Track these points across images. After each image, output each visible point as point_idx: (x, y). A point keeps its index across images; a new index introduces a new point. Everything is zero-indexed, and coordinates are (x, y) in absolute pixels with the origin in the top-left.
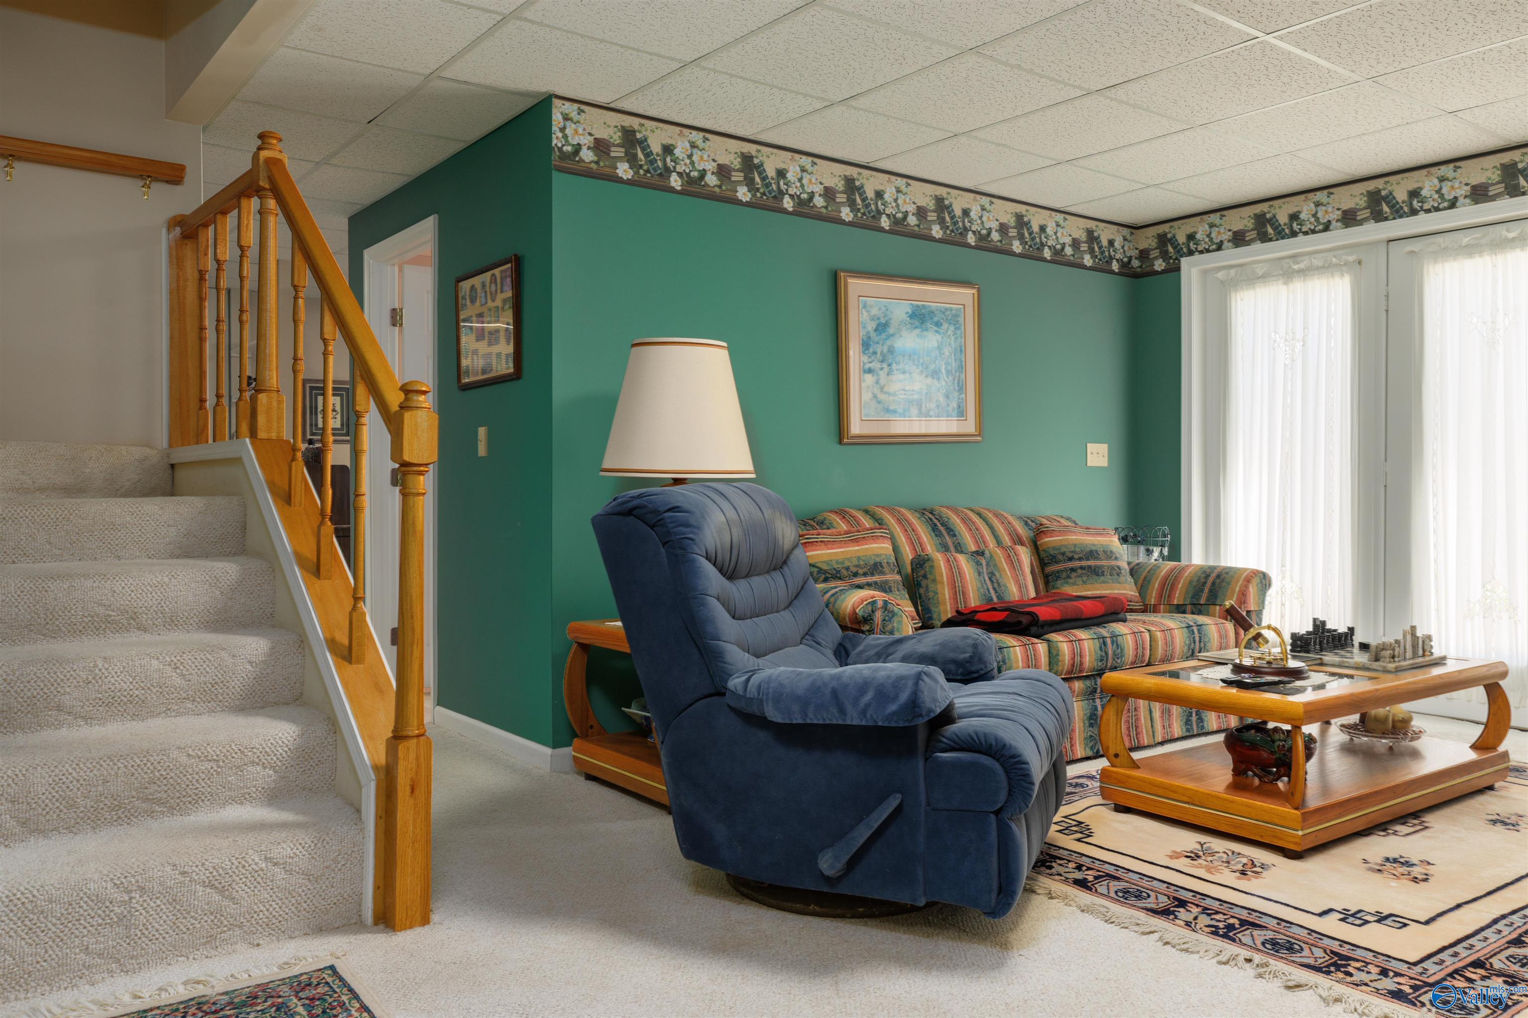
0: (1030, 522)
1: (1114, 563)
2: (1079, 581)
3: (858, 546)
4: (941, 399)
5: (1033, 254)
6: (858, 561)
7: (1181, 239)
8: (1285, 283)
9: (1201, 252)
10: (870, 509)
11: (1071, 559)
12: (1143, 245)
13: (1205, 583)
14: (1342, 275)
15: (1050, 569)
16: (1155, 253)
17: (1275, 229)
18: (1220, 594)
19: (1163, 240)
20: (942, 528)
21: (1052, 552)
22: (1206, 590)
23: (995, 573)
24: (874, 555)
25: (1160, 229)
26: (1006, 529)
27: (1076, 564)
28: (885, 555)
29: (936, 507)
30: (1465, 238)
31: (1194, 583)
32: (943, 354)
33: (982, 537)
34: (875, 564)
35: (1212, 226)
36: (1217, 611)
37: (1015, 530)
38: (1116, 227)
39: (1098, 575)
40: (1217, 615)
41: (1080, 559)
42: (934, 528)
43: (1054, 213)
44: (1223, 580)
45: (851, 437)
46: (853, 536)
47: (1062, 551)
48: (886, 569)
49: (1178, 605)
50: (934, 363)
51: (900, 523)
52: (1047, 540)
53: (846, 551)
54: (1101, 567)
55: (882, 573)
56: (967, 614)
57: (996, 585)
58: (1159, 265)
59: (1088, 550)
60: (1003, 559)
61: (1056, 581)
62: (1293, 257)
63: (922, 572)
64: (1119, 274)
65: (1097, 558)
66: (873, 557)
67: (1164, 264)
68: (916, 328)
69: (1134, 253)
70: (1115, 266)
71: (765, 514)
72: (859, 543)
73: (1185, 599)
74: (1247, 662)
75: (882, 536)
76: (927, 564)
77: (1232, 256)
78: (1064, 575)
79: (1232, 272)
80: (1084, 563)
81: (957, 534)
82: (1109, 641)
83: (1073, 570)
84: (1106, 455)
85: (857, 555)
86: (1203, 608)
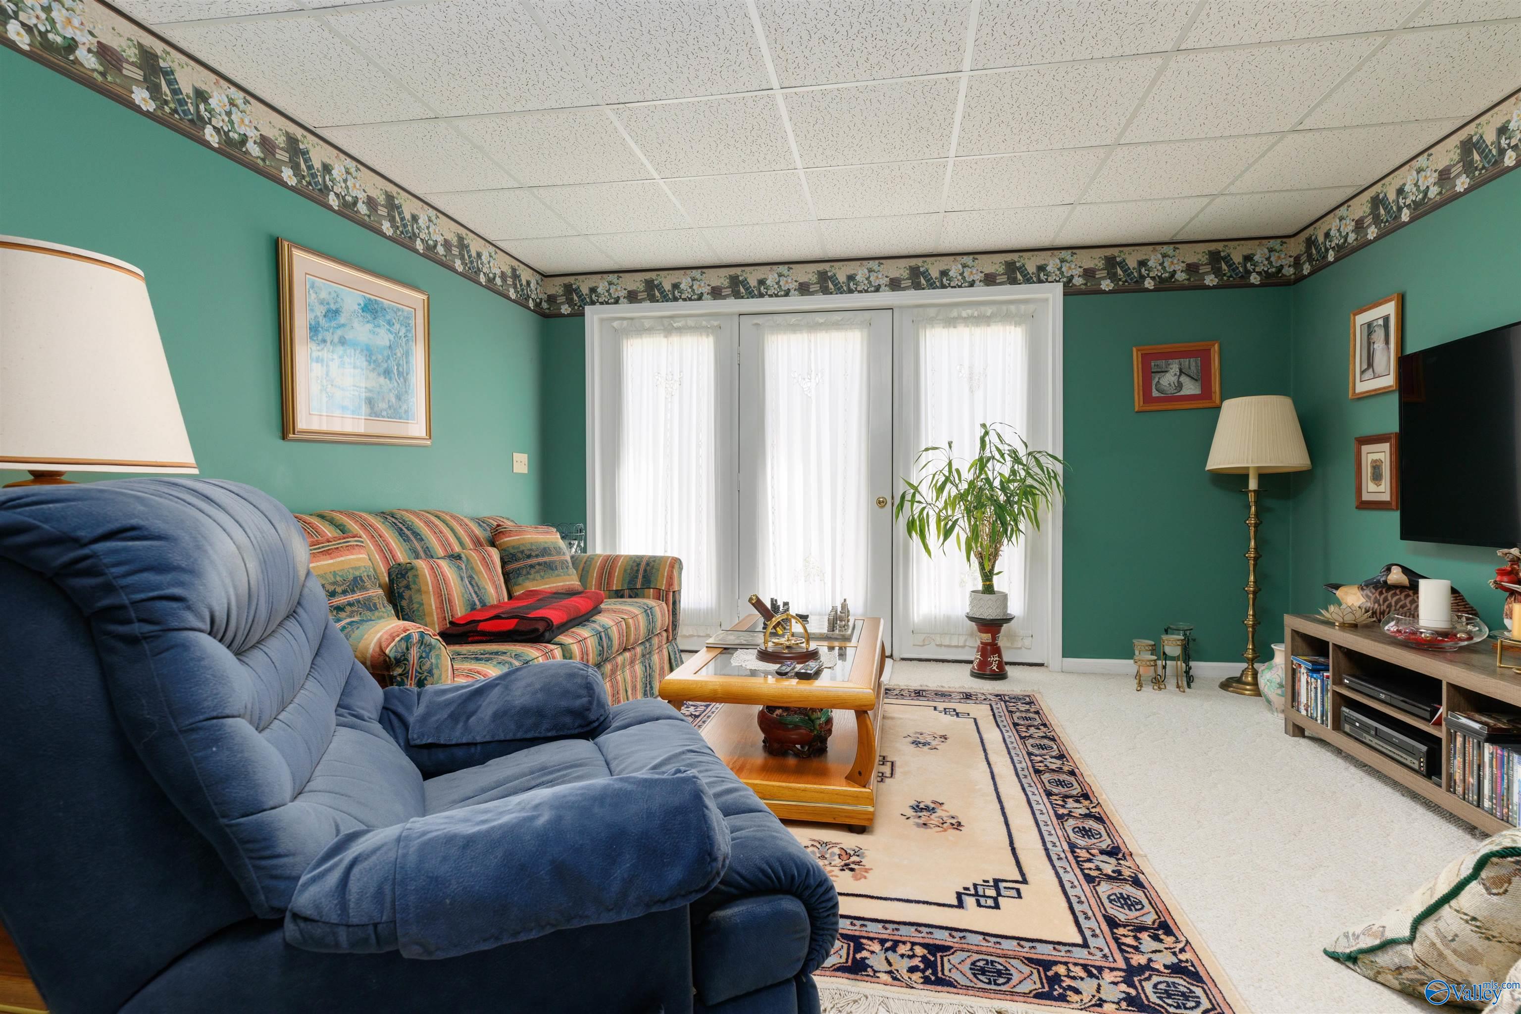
0: (482, 523)
1: (562, 558)
2: (538, 576)
3: (332, 559)
4: (393, 400)
5: (471, 275)
6: (335, 577)
7: (585, 290)
8: (666, 337)
9: (602, 303)
10: (326, 515)
11: (529, 556)
12: (551, 291)
13: (638, 571)
14: (708, 335)
15: (510, 567)
16: (563, 299)
17: (661, 293)
18: (652, 579)
19: (569, 290)
20: (408, 533)
21: (512, 551)
22: (640, 577)
23: (474, 576)
24: (352, 568)
25: (567, 280)
26: (466, 531)
27: (534, 561)
28: (364, 567)
29: (397, 511)
30: (793, 319)
31: (629, 571)
32: (395, 354)
33: (447, 539)
34: (355, 579)
35: (610, 283)
36: (651, 594)
37: (473, 531)
38: (531, 271)
39: (553, 570)
40: (651, 596)
41: (537, 556)
42: (401, 533)
43: (487, 244)
44: (653, 567)
45: (298, 432)
46: (323, 547)
47: (521, 549)
48: (368, 584)
49: (617, 591)
50: (387, 362)
51: (365, 529)
52: (506, 539)
53: (318, 566)
54: (553, 562)
55: (364, 588)
56: (464, 625)
57: (476, 589)
58: (565, 309)
59: (542, 547)
60: (478, 562)
61: (518, 577)
62: (671, 317)
63: (405, 582)
64: (533, 311)
65: (550, 555)
66: (351, 571)
67: (570, 309)
68: (368, 322)
69: (544, 297)
70: (531, 304)
71: (279, 531)
72: (332, 555)
73: (622, 585)
74: (770, 647)
75: (357, 545)
76: (410, 574)
77: (625, 310)
78: (524, 572)
79: (625, 322)
80: (540, 560)
81: (424, 538)
82: (603, 634)
83: (532, 566)
84: (527, 463)
85: (332, 570)
86: (639, 592)
